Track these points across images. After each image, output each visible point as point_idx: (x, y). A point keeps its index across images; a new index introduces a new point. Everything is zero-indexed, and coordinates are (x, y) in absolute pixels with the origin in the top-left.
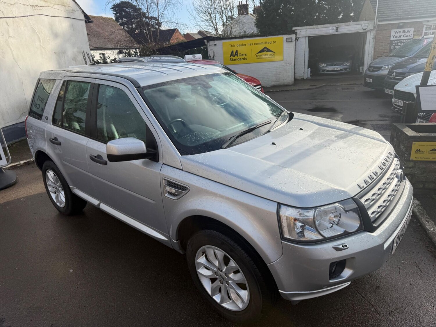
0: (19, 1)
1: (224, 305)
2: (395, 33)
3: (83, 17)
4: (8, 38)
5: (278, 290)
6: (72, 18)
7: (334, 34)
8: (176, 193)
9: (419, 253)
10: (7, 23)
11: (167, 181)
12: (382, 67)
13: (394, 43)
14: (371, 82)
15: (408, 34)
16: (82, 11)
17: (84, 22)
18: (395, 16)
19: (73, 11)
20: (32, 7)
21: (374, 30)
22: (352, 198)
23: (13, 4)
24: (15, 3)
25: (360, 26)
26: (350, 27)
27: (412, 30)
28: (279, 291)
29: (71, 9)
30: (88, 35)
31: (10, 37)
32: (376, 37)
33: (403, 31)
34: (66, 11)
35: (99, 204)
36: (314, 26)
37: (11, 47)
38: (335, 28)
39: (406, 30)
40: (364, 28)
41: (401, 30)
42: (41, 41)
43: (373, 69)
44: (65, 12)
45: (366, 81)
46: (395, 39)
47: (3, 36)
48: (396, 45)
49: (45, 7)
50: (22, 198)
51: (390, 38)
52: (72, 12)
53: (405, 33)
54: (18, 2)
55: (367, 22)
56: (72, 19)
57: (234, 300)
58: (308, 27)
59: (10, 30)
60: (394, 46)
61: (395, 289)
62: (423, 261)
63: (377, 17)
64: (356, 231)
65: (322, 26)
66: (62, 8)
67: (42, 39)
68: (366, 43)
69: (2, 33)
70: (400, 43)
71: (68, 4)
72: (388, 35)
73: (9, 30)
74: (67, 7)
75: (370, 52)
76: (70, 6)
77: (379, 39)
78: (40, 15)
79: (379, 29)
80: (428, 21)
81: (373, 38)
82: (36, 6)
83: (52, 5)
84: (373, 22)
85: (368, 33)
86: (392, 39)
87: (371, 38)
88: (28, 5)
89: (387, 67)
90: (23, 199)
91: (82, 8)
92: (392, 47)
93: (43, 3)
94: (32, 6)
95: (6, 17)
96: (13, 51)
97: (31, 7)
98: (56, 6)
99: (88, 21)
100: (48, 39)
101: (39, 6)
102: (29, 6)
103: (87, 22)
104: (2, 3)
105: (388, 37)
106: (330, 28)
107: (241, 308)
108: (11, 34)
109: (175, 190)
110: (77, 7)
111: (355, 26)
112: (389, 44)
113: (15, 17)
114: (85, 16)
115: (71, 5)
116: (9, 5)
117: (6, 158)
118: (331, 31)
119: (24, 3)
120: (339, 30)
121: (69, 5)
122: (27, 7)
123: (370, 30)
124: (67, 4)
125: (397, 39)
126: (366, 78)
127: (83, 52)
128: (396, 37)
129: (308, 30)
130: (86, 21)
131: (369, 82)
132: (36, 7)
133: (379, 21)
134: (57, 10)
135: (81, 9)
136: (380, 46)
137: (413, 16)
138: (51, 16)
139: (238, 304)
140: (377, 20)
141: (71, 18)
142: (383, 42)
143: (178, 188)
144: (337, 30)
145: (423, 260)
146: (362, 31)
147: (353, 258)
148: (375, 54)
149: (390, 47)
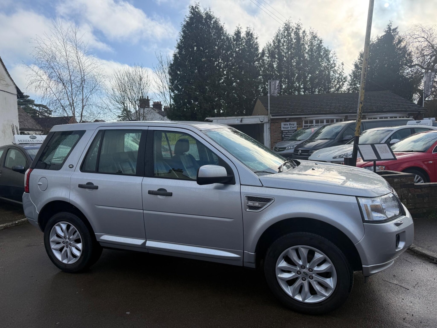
1: (307, 301)
2: (284, 125)
3: (15, 92)
5: (362, 266)
6: (6, 92)
7: (239, 124)
12: (286, 148)
13: (284, 133)
15: (294, 126)
16: (15, 86)
17: (16, 97)
18: (283, 113)
21: (268, 122)
25: (258, 119)
26: (251, 119)
27: (295, 123)
32: (271, 128)
33: (289, 124)
34: (1, 84)
35: (145, 243)
36: (224, 118)
38: (240, 120)
39: (291, 123)
40: (261, 121)
41: (288, 123)
43: (279, 149)
46: (284, 129)
48: (286, 134)
51: (281, 129)
52: (6, 86)
53: (291, 126)
55: (263, 116)
58: (218, 118)
60: (285, 135)
63: (270, 113)
64: (400, 215)
65: (230, 117)
68: (264, 132)
70: (288, 132)
71: (3, 78)
72: (279, 127)
75: (268, 139)
76: (5, 81)
77: (273, 129)
79: (272, 122)
80: (306, 118)
81: (269, 129)
84: (268, 116)
85: (264, 124)
86: (282, 129)
87: (267, 129)
89: (290, 147)
91: (16, 84)
92: (283, 136)
99: (20, 96)
103: (19, 97)
105: (279, 128)
106: (236, 120)
107: (328, 295)
109: (258, 203)
110: (12, 82)
111: (255, 119)
112: (280, 133)
114: (17, 91)
118: (237, 122)
120: (243, 121)
123: (266, 122)
125: (286, 129)
127: (12, 125)
128: (285, 128)
129: (219, 120)
133: (272, 116)
135: (14, 84)
136: (274, 135)
137: (295, 114)
140: (270, 115)
141: (5, 91)
142: (276, 132)
144: (241, 121)
146: (260, 123)
148: (272, 140)
149: (282, 136)
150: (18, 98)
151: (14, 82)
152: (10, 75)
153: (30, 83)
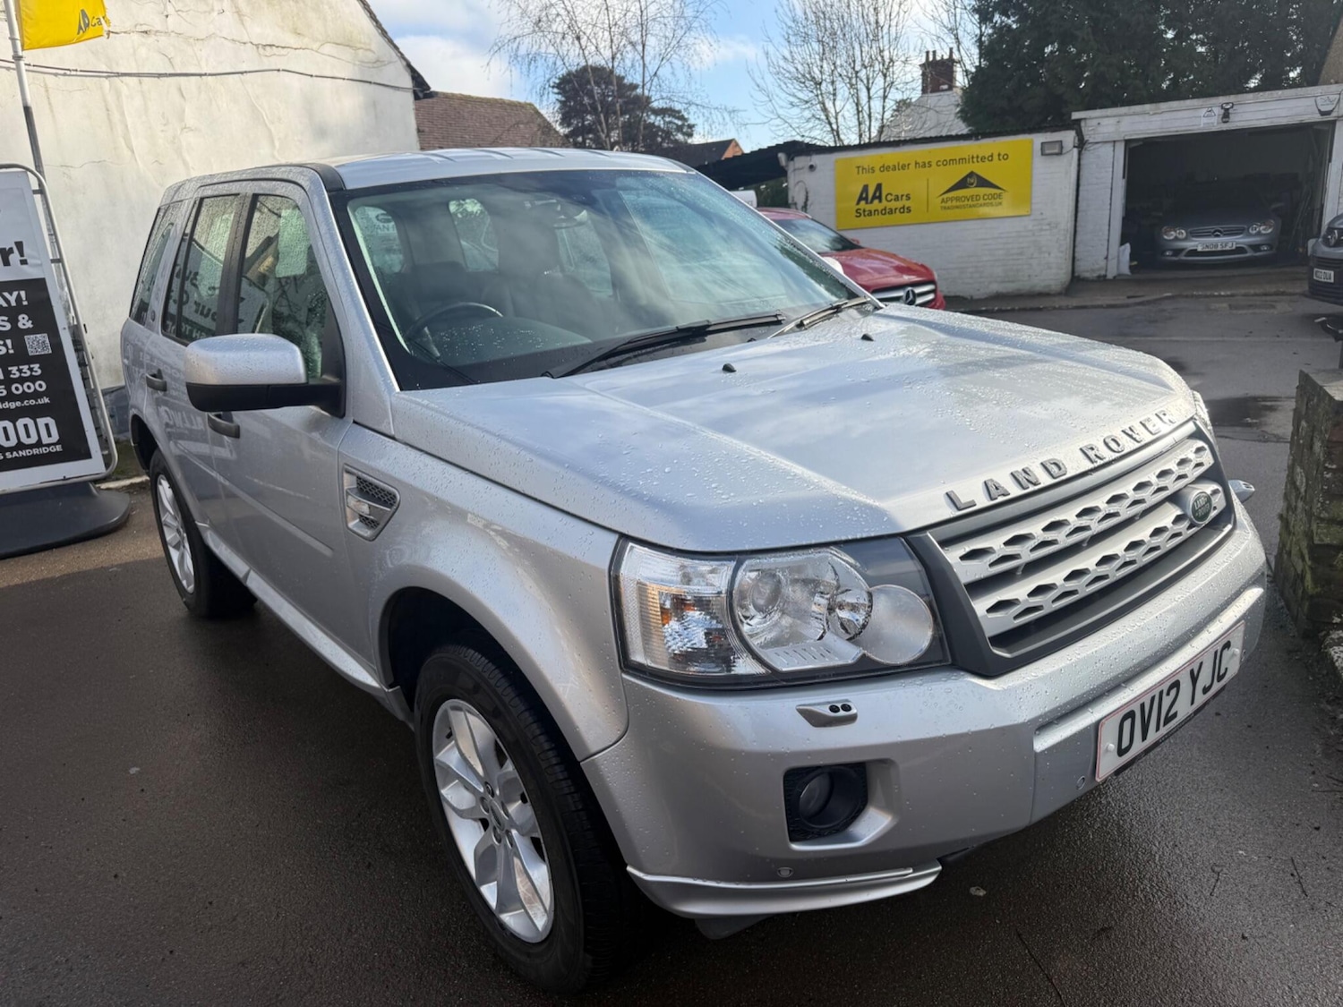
0: (221, 31)
1: (504, 917)
3: (406, 82)
4: (179, 132)
5: (626, 865)
6: (375, 83)
7: (1215, 130)
8: (372, 517)
9: (1317, 829)
10: (180, 90)
11: (355, 478)
14: (1332, 281)
16: (404, 63)
17: (410, 97)
19: (378, 63)
20: (258, 48)
22: (905, 535)
23: (202, 40)
24: (209, 37)
25: (1311, 102)
26: (1273, 105)
28: (629, 869)
29: (371, 56)
30: (419, 131)
31: (185, 130)
34: (357, 63)
35: (247, 576)
36: (1147, 107)
37: (188, 158)
38: (1218, 111)
40: (1324, 109)
42: (277, 144)
43: (1340, 236)
44: (354, 64)
45: (1315, 278)
47: (165, 125)
49: (296, 49)
50: (116, 566)
52: (375, 65)
54: (218, 32)
55: (1335, 87)
56: (373, 86)
57: (523, 899)
58: (1123, 110)
59: (187, 110)
61: (1172, 946)
62: (1324, 858)
64: (910, 665)
65: (1175, 104)
66: (347, 54)
67: (279, 139)
68: (1330, 161)
69: (164, 118)
71: (365, 43)
73: (184, 111)
74: (360, 52)
76: (369, 50)
78: (279, 70)
82: (270, 45)
83: (318, 44)
85: (1338, 124)
88: (245, 43)
90: (115, 569)
91: (407, 56)
93: (291, 40)
94: (257, 46)
95: (179, 72)
96: (192, 170)
97: (255, 47)
98: (328, 48)
99: (422, 91)
100: (296, 138)
101: (277, 47)
102: (250, 44)
103: (421, 95)
104: (173, 34)
106: (1203, 112)
107: (540, 929)
108: (190, 120)
109: (367, 506)
110: (393, 53)
111: (1292, 103)
113: (205, 74)
114: (413, 79)
115: (373, 47)
116: (191, 40)
117: (103, 455)
118: (1204, 121)
119: (235, 38)
120: (1232, 118)
121: (368, 47)
122: (242, 47)
124: (360, 43)
126: (1315, 270)
129: (1126, 118)
130: (415, 93)
131: (1323, 280)
132: (268, 48)
134: (328, 58)
135: (402, 57)
138: (312, 76)
139: (532, 916)
141: (370, 83)
143: (378, 501)
144: (1226, 116)
145: (1327, 855)
146: (1317, 118)
147: (884, 763)
150: (417, 98)
151: (400, 52)
152: (386, 33)
153: (496, 48)
